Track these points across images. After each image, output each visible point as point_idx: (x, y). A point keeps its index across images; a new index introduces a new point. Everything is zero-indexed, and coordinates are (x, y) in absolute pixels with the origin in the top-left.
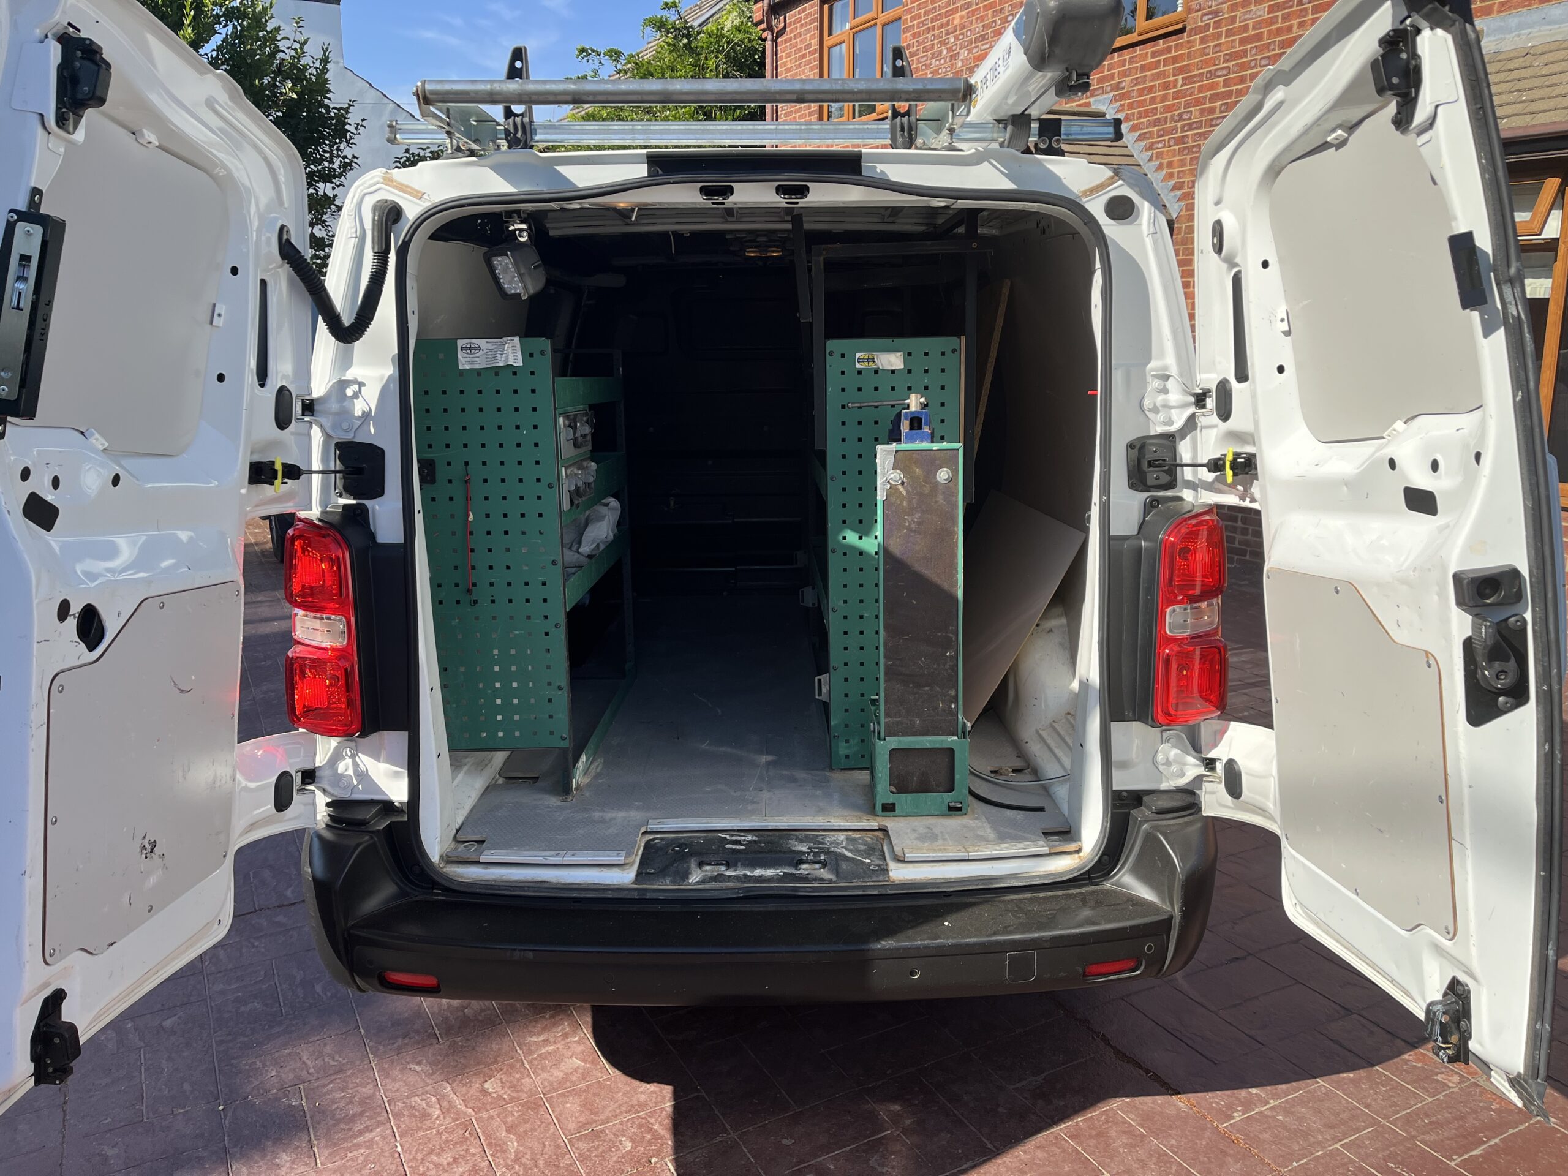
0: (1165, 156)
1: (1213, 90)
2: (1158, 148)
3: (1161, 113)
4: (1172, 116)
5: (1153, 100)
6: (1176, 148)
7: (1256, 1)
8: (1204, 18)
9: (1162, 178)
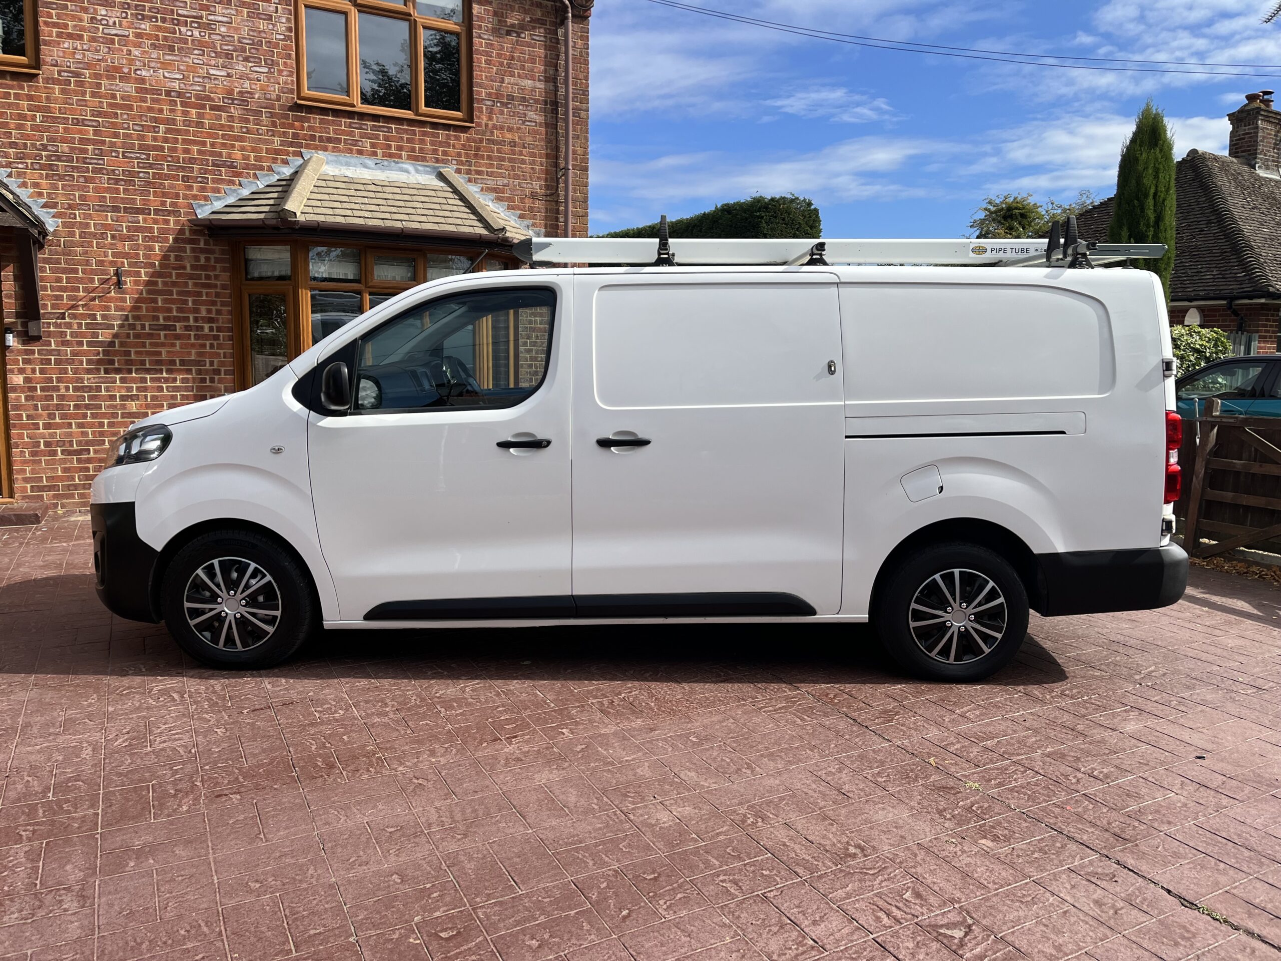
0: (28, 177)
1: (80, 134)
3: (17, 139)
4: (34, 146)
5: (4, 125)
7: (121, 79)
8: (62, 74)
9: (29, 194)
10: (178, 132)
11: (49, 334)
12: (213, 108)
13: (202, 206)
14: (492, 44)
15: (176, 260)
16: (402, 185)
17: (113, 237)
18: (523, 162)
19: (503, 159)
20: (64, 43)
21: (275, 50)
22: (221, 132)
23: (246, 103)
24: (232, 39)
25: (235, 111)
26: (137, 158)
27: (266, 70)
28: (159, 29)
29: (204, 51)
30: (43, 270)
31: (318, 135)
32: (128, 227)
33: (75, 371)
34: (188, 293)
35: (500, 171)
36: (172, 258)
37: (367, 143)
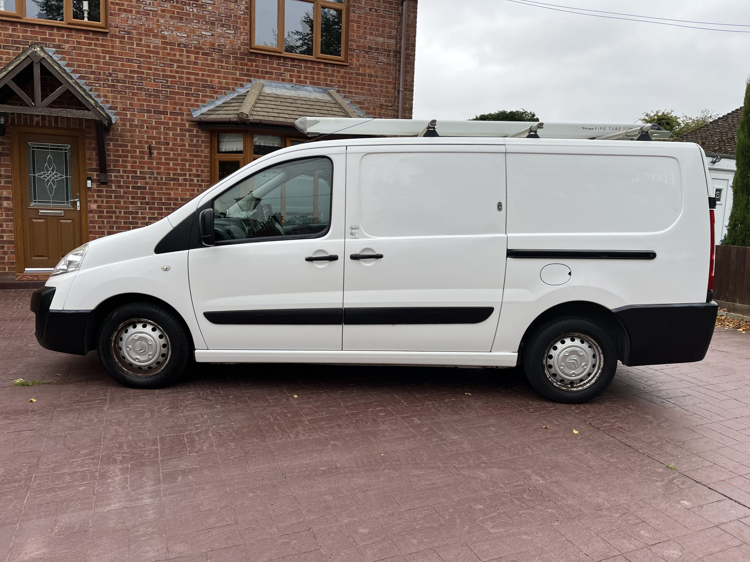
0: (101, 91)
1: (131, 68)
2: (95, 86)
3: (95, 69)
4: (104, 73)
5: (88, 61)
6: (110, 89)
7: (154, 36)
8: (121, 32)
9: (101, 101)
10: (184, 67)
11: (111, 181)
12: (203, 54)
13: (196, 110)
14: (360, 17)
15: (181, 141)
16: (307, 99)
17: (147, 127)
18: (376, 86)
19: (364, 85)
20: (122, 14)
21: (239, 21)
22: (207, 68)
23: (222, 51)
24: (215, 14)
25: (216, 56)
26: (161, 82)
27: (233, 32)
28: (175, 7)
29: (199, 21)
30: (109, 145)
31: (260, 70)
32: (155, 122)
33: (125, 203)
34: (186, 160)
35: (362, 91)
36: (179, 140)
37: (287, 75)
